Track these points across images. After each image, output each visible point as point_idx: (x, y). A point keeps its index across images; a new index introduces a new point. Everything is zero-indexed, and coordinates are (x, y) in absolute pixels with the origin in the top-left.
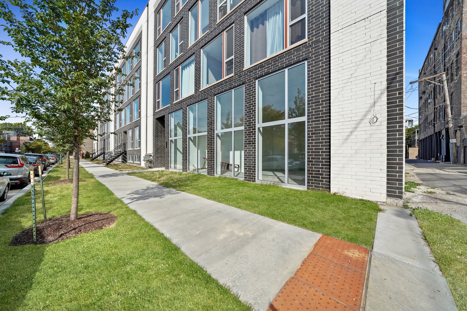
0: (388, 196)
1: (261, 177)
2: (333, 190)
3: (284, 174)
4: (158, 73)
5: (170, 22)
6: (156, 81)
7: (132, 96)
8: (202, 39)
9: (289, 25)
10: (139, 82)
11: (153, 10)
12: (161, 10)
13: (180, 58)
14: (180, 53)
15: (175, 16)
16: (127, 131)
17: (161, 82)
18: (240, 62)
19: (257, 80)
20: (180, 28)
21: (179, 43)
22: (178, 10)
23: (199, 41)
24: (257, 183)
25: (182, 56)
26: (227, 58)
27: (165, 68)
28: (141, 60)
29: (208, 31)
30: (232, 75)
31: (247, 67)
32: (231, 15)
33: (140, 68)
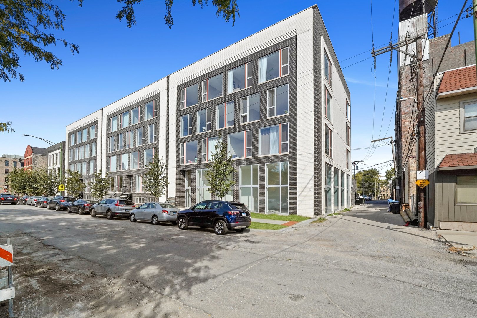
0: (315, 215)
1: (267, 211)
2: (298, 214)
3: (279, 212)
4: (182, 136)
5: (197, 104)
6: (179, 141)
7: (142, 145)
8: (229, 129)
9: (281, 143)
10: (154, 136)
11: (176, 85)
12: (186, 89)
13: (207, 133)
14: (208, 130)
15: (203, 102)
16: (132, 175)
17: (185, 144)
18: (256, 152)
19: (266, 164)
20: (208, 112)
21: (206, 122)
22: (205, 98)
23: (226, 129)
24: (266, 214)
25: (210, 133)
26: (247, 146)
27: (191, 135)
28: (158, 118)
29: (234, 126)
30: (251, 157)
31: (260, 155)
32: (250, 124)
33: (156, 124)
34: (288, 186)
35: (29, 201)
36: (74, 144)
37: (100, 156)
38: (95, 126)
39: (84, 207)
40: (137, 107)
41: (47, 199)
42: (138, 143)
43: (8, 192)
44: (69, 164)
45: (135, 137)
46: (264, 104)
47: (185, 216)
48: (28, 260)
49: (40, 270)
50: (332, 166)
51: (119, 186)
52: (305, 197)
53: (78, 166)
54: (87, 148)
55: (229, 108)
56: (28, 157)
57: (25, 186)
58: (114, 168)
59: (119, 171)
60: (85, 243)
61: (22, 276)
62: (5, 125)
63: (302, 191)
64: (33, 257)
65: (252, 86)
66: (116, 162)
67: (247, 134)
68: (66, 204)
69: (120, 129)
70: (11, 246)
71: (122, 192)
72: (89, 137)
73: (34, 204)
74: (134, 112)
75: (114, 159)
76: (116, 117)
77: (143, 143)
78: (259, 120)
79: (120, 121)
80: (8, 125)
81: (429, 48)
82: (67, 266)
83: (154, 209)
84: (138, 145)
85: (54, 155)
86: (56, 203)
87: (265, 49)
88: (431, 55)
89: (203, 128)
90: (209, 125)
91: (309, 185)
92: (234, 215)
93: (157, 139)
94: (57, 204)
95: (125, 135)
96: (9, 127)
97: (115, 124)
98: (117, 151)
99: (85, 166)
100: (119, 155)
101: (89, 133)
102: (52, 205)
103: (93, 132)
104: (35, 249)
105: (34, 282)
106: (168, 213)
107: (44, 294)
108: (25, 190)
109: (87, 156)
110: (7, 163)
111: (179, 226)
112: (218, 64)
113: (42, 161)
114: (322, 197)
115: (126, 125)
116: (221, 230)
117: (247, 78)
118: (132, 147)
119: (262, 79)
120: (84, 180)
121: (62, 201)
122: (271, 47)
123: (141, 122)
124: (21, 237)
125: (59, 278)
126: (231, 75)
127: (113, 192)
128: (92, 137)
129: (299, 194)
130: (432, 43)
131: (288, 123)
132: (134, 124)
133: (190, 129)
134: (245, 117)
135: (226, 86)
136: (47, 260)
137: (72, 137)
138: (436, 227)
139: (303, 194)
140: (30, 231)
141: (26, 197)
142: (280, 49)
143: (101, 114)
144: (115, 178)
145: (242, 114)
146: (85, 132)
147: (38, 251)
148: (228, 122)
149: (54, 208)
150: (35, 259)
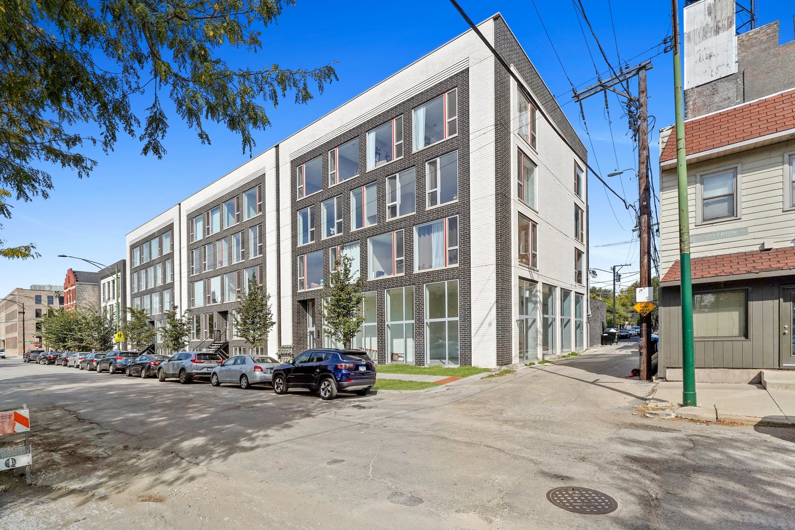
0: (498, 365)
1: (429, 362)
2: (473, 365)
3: (446, 362)
4: (300, 244)
5: (322, 190)
6: (297, 253)
7: (241, 261)
8: (369, 229)
9: (448, 249)
10: (258, 245)
11: (289, 160)
12: (304, 166)
13: (338, 237)
14: (338, 232)
15: (330, 186)
16: (227, 311)
17: (305, 256)
18: (410, 266)
19: (425, 285)
20: (338, 203)
21: (335, 219)
22: (333, 179)
23: (365, 230)
24: (425, 366)
25: (341, 237)
26: (397, 257)
27: (314, 242)
28: (264, 216)
29: (376, 224)
30: (403, 274)
31: (416, 271)
32: (401, 220)
33: (260, 225)
34: (457, 319)
35: (71, 360)
36: (138, 264)
37: (179, 282)
38: (170, 232)
39: (149, 366)
40: (231, 199)
41: (96, 357)
42: (235, 260)
43: (41, 347)
44: (133, 297)
45: (230, 248)
46: (421, 186)
47: (282, 374)
48: (56, 436)
49: (67, 445)
50: (537, 282)
51: (208, 330)
52: (483, 336)
53: (147, 299)
54: (159, 268)
55: (369, 194)
56: (70, 288)
57: (65, 336)
58: (199, 302)
59: (208, 305)
60: (132, 415)
61: (45, 451)
62: (27, 248)
63: (480, 327)
64: (61, 433)
65: (402, 157)
66: (202, 291)
67: (397, 235)
68: (124, 363)
69: (207, 237)
70: (27, 411)
71: (213, 340)
72: (161, 251)
73: (79, 366)
74: (228, 206)
75: (199, 286)
76: (201, 216)
77: (242, 259)
78: (415, 213)
79: (207, 222)
80: (31, 248)
81: (737, 52)
82: (100, 440)
83: (243, 366)
84: (235, 262)
85: (109, 283)
86: (109, 362)
87: (422, 93)
88: (742, 64)
89: (331, 229)
90: (339, 224)
91: (488, 317)
92: (345, 369)
93: (262, 250)
94: (111, 364)
95: (215, 246)
96: (33, 251)
97: (199, 226)
98: (204, 272)
99: (156, 298)
100: (207, 278)
101: (161, 245)
102: (105, 365)
103: (166, 242)
104: (65, 424)
105: (57, 456)
106: (262, 370)
107: (66, 466)
108: (66, 344)
109: (160, 283)
110: (38, 299)
111: (275, 391)
112: (351, 122)
113: (92, 294)
114: (513, 336)
115: (216, 229)
116: (328, 393)
117: (395, 144)
118: (225, 265)
119: (418, 144)
120: (155, 322)
121: (118, 359)
122: (431, 89)
123: (239, 223)
124: (51, 412)
125: (85, 452)
126: (371, 138)
127: (199, 340)
128: (166, 251)
129: (475, 331)
130: (743, 41)
131: (458, 215)
132: (228, 226)
133: (312, 232)
134: (393, 209)
135: (364, 157)
136: (76, 436)
137: (137, 252)
138: (661, 378)
139: (480, 332)
140: (65, 403)
141: (67, 355)
142: (445, 92)
143: (178, 213)
144: (203, 317)
145: (389, 204)
146: (155, 243)
147: (70, 426)
148: (369, 218)
149: (107, 370)
150: (64, 435)
